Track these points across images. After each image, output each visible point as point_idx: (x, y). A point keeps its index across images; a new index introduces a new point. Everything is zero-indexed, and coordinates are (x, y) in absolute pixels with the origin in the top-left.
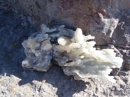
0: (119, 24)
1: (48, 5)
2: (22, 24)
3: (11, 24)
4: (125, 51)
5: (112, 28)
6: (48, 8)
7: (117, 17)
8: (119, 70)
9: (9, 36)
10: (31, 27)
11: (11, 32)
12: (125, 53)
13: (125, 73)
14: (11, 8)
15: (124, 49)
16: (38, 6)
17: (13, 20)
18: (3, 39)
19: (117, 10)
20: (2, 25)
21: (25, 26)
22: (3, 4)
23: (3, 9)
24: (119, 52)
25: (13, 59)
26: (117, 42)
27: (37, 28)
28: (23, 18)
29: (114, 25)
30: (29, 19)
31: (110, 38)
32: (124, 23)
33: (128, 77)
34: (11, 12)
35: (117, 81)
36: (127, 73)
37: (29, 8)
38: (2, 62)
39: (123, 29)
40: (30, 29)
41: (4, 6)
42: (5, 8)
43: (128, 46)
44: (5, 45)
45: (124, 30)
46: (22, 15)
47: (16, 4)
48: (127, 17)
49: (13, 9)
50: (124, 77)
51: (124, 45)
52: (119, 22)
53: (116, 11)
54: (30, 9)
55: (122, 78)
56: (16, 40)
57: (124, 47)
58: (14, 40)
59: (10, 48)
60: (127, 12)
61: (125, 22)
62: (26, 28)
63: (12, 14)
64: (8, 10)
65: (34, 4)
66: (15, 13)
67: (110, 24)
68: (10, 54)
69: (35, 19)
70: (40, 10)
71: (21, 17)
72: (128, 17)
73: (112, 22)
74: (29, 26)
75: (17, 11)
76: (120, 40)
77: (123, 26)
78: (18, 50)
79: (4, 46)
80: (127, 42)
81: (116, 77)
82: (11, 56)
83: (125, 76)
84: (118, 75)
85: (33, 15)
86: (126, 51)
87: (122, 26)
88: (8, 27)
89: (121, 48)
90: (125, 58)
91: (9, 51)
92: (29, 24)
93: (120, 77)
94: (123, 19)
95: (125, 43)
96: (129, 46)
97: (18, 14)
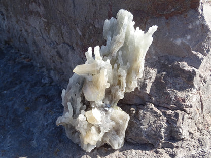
0: (159, 75)
1: (70, 55)
2: (43, 80)
3: (28, 81)
4: (169, 112)
5: (148, 80)
6: (71, 58)
7: (154, 66)
8: (162, 140)
9: (23, 95)
10: (53, 84)
11: (27, 91)
12: (170, 115)
13: (173, 145)
14: (32, 61)
15: (168, 109)
16: (60, 56)
17: (32, 75)
18: (14, 99)
19: (154, 57)
20: (17, 82)
21: (46, 83)
22: (23, 56)
23: (22, 63)
24: (161, 114)
25: (24, 125)
26: (158, 100)
27: (60, 85)
28: (46, 73)
29: (150, 76)
30: (52, 74)
31: (148, 95)
32: (165, 73)
33: (177, 150)
34: (32, 66)
35: (160, 156)
36: (175, 144)
37: (51, 59)
38: (9, 128)
39: (164, 81)
40: (51, 86)
41: (24, 58)
42: (25, 61)
43: (173, 106)
44: (16, 106)
45: (166, 83)
46: (44, 70)
47: (37, 55)
48: (168, 66)
49: (35, 62)
50: (171, 151)
51: (167, 104)
52: (158, 73)
53: (152, 58)
54: (51, 61)
55: (168, 151)
56: (31, 100)
57: (168, 106)
58: (28, 99)
59: (21, 110)
60: (168, 59)
61: (167, 72)
62: (47, 85)
63: (32, 68)
64: (28, 63)
65: (55, 54)
66: (36, 66)
67: (144, 75)
68: (21, 118)
69: (59, 73)
70: (62, 61)
71: (43, 72)
72: (170, 66)
73: (147, 73)
74: (51, 83)
75: (39, 65)
76: (161, 96)
77: (164, 77)
78: (31, 113)
79: (15, 108)
80: (171, 99)
81: (158, 150)
82: (21, 121)
83: (172, 149)
84: (163, 148)
85: (55, 68)
86: (171, 111)
87: (162, 78)
88: (24, 84)
89: (164, 108)
90: (170, 122)
91: (20, 114)
92: (51, 81)
93: (165, 150)
94: (164, 69)
95: (169, 100)
96: (175, 105)
97: (39, 68)
